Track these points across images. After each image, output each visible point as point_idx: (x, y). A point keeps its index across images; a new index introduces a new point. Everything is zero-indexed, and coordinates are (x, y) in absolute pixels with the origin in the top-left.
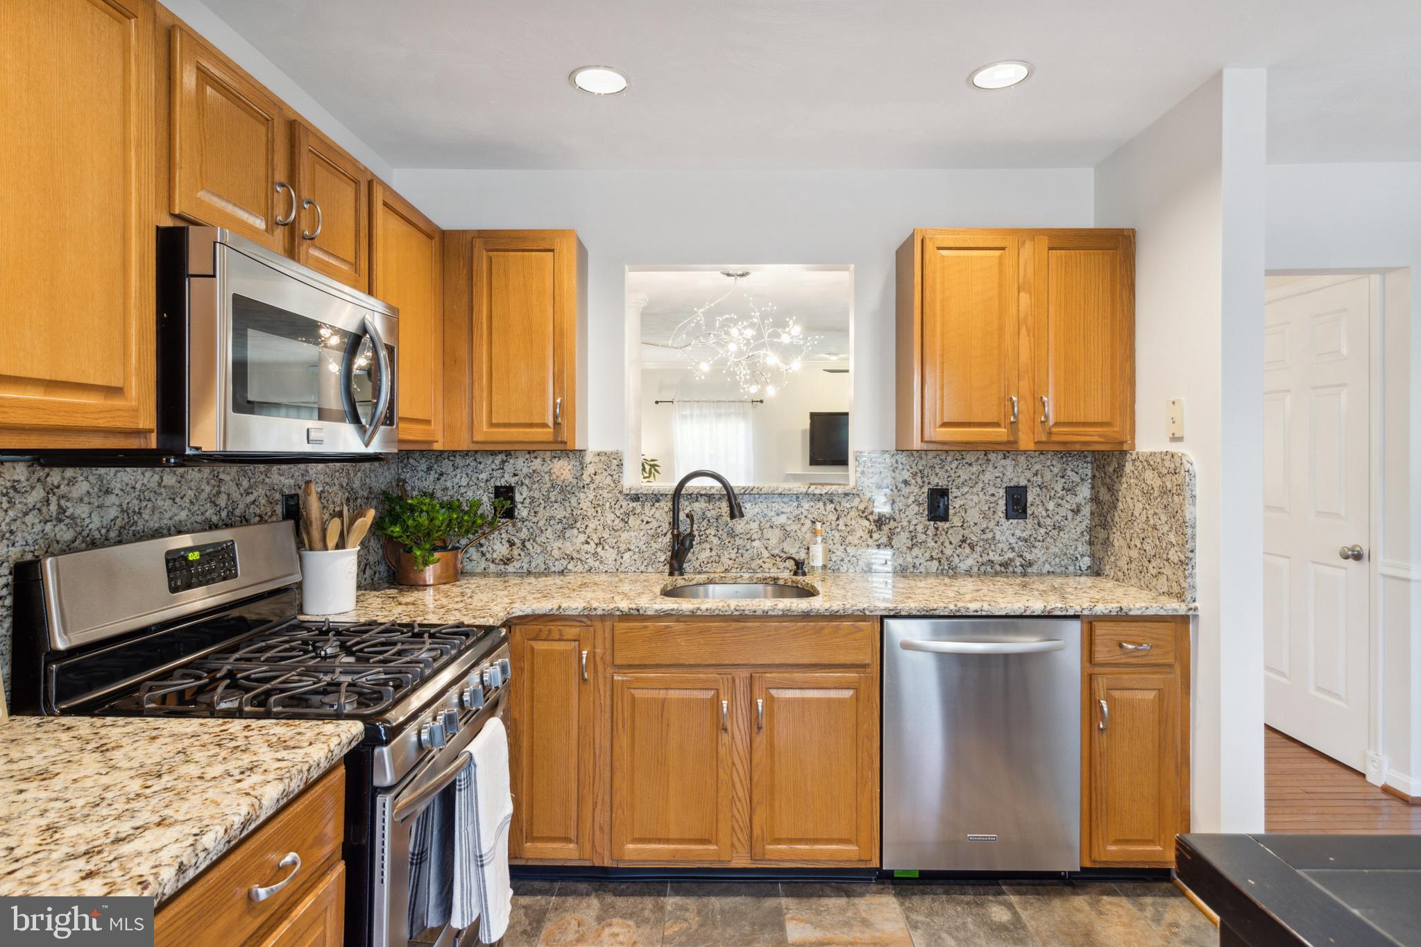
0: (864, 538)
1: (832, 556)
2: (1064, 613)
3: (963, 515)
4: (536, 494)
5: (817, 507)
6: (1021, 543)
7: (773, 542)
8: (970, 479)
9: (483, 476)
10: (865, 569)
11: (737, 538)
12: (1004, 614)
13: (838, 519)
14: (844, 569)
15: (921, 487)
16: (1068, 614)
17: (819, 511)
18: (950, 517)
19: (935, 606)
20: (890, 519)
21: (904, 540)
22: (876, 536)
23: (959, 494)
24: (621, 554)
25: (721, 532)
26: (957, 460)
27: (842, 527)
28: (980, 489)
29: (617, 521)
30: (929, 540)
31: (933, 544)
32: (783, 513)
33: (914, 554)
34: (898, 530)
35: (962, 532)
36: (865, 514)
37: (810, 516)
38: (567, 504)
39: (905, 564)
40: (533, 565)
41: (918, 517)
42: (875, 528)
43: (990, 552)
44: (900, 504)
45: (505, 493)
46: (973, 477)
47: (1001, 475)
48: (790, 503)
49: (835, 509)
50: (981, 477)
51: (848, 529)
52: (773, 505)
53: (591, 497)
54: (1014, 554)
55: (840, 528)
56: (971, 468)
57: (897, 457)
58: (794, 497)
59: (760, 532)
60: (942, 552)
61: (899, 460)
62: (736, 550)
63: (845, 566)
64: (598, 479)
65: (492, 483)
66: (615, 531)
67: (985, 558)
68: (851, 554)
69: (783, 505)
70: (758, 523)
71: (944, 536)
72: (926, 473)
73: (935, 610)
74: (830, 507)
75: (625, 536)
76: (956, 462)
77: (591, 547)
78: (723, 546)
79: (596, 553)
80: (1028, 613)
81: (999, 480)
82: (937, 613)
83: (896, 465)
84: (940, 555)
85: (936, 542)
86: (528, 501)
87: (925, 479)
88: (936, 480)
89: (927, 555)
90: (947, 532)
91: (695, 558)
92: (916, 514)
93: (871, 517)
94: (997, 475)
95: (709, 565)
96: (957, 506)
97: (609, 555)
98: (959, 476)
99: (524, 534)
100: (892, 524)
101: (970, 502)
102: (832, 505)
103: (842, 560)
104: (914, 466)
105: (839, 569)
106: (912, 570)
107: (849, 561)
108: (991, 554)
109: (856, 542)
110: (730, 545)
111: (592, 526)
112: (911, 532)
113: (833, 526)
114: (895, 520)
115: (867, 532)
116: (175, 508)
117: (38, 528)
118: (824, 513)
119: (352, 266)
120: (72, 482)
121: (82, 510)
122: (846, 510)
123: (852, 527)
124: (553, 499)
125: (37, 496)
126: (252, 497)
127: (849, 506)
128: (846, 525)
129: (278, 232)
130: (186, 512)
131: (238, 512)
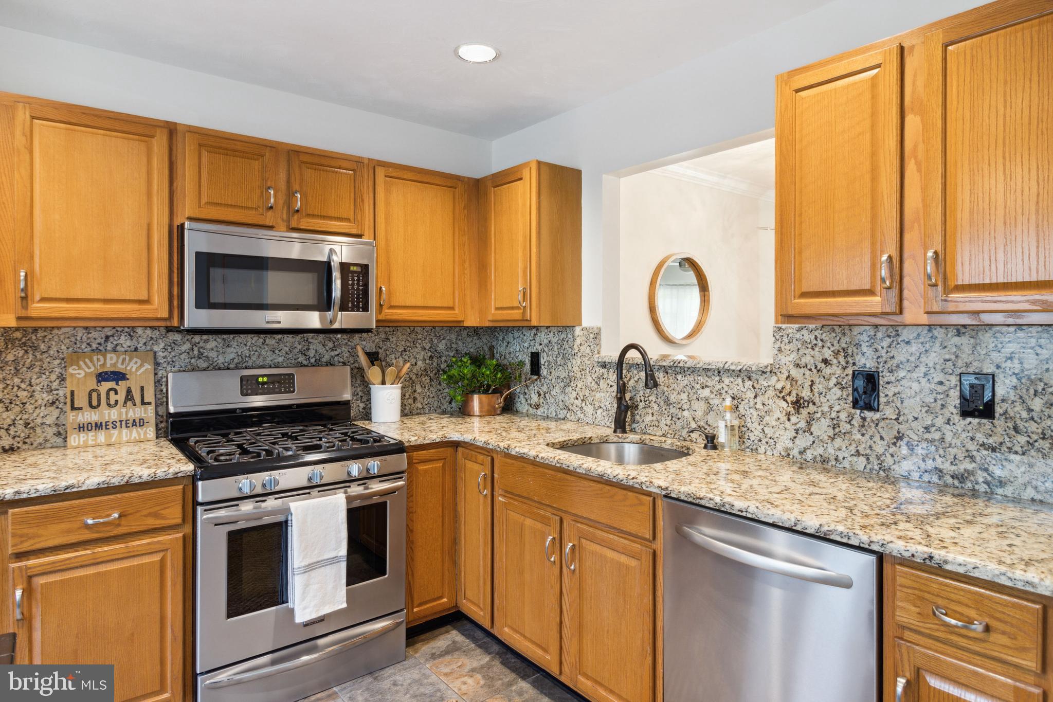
0: (782, 420)
1: (751, 434)
2: (845, 540)
3: (899, 405)
4: (551, 359)
5: (736, 383)
6: (985, 452)
7: (699, 414)
8: (908, 361)
9: (526, 345)
10: (783, 453)
11: (671, 407)
12: (771, 521)
13: (756, 397)
14: (761, 450)
15: (844, 368)
16: (850, 542)
17: (738, 388)
18: (881, 407)
19: (702, 495)
20: (809, 402)
21: (825, 428)
22: (794, 419)
23: (893, 379)
25: (659, 400)
26: (889, 336)
28: (922, 375)
29: (594, 383)
30: (855, 431)
31: (859, 436)
32: (707, 386)
33: (837, 446)
34: (818, 415)
35: (897, 427)
36: (783, 394)
37: (730, 392)
38: (566, 368)
39: (826, 455)
40: (550, 411)
41: (841, 402)
42: (793, 411)
43: (937, 457)
44: (820, 386)
45: (535, 357)
46: (912, 359)
47: (953, 357)
48: (713, 377)
49: (753, 386)
50: (923, 358)
51: (766, 408)
52: (699, 378)
53: (579, 363)
54: (974, 465)
55: (757, 406)
56: (908, 347)
57: (816, 333)
58: (716, 372)
59: (689, 403)
60: (870, 447)
61: (819, 336)
62: (670, 417)
63: (763, 447)
64: (582, 348)
65: (530, 350)
66: (593, 391)
67: (930, 464)
68: (769, 436)
69: (707, 379)
70: (687, 394)
71: (873, 429)
72: (850, 351)
73: (701, 499)
74: (748, 384)
75: (598, 395)
76: (889, 340)
77: (578, 402)
78: (661, 414)
79: (582, 407)
80: (799, 528)
81: (950, 364)
82: (703, 502)
83: (815, 342)
84: (868, 451)
85: (863, 435)
86: (546, 364)
87: (850, 359)
88: (863, 361)
89: (853, 449)
90: (877, 425)
91: (641, 421)
92: (839, 399)
93: (789, 399)
94: (947, 357)
95: (651, 428)
96: (891, 394)
97: (589, 409)
98: (893, 357)
99: (545, 388)
100: (812, 408)
101: (908, 391)
102: (750, 382)
103: (760, 440)
104: (835, 343)
105: (757, 449)
106: (834, 463)
107: (767, 443)
108: (939, 460)
109: (774, 423)
110: (666, 412)
111: (579, 386)
112: (832, 419)
113: (752, 404)
114: (814, 404)
115: (784, 412)
116: (274, 356)
117: (187, 360)
118: (742, 389)
119: (348, 220)
120: (206, 341)
121: (213, 354)
122: (763, 389)
123: (769, 407)
124: (559, 363)
125: (187, 346)
126: (336, 353)
127: (766, 385)
128: (763, 404)
129: (270, 213)
130: (283, 358)
131: (324, 360)
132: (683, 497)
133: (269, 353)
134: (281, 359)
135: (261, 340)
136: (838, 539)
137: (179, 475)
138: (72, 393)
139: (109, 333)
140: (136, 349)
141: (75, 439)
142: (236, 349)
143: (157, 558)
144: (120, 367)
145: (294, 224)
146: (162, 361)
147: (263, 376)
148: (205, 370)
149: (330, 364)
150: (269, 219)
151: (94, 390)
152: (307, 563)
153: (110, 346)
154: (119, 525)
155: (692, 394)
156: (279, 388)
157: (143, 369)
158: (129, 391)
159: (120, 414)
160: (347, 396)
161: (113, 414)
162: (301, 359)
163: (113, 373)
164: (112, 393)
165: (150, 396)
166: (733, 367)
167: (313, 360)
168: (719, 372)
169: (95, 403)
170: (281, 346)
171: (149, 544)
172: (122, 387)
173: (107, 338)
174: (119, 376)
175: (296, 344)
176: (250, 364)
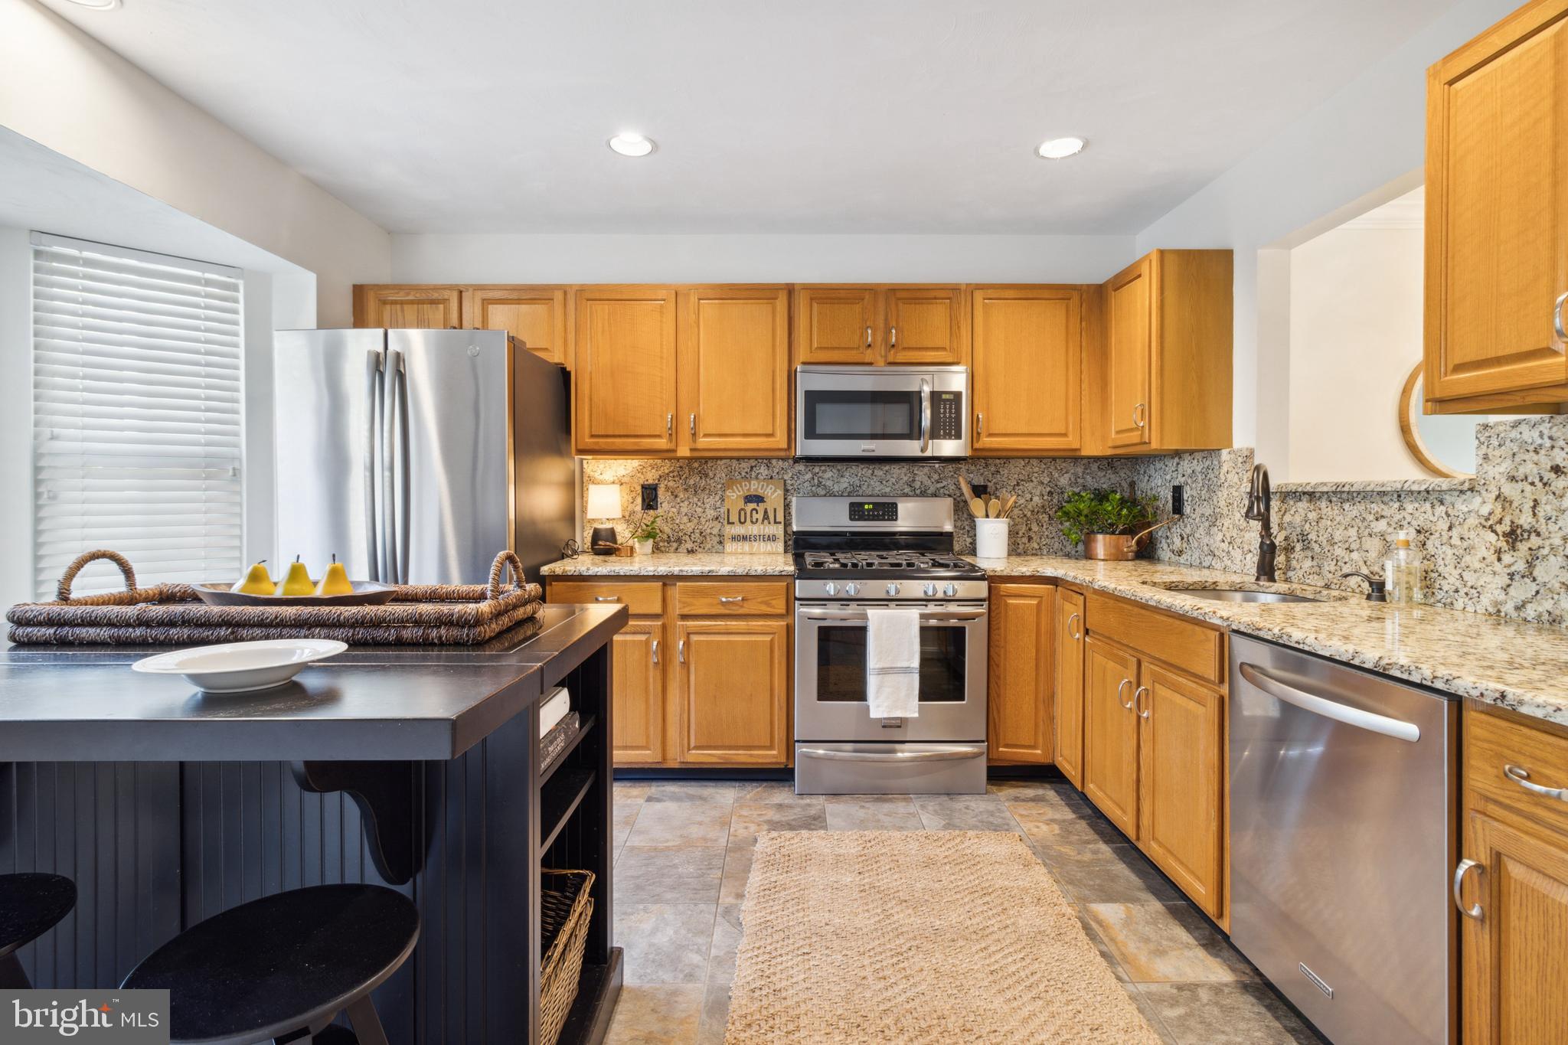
0: (1488, 561)
1: (1443, 582)
4: (1195, 493)
5: (1423, 510)
7: (1373, 555)
9: (1168, 477)
10: (1491, 610)
11: (1336, 547)
13: (1450, 528)
14: (1459, 605)
17: (1426, 516)
20: (1530, 533)
21: (1556, 571)
22: (1507, 558)
24: (1244, 554)
27: (1456, 541)
32: (1382, 517)
34: (1545, 552)
36: (1490, 522)
37: (1414, 523)
38: (1211, 502)
39: (1558, 612)
40: (1193, 558)
42: (1505, 547)
44: (1548, 507)
45: (1177, 491)
48: (1391, 504)
49: (1446, 513)
51: (1465, 544)
52: (1372, 506)
53: (1226, 495)
55: (1453, 542)
58: (1395, 496)
59: (1358, 541)
61: (1546, 432)
62: (1335, 561)
63: (1461, 601)
64: (1229, 476)
65: (1172, 484)
66: (1241, 530)
68: (1469, 584)
69: (1383, 506)
70: (1356, 529)
74: (1440, 510)
77: (1225, 546)
78: (1323, 557)
79: (1228, 552)
83: (1540, 441)
86: (1190, 499)
91: (1298, 567)
93: (1499, 529)
95: (1311, 577)
97: (1237, 554)
99: (1188, 530)
100: (1535, 541)
102: (1442, 507)
103: (1457, 591)
105: (1452, 604)
107: (1467, 594)
109: (1477, 565)
110: (1329, 554)
111: (1226, 524)
113: (1445, 539)
114: (1539, 535)
115: (1492, 549)
116: (882, 486)
117: (809, 488)
118: (1432, 518)
119: (944, 349)
120: (824, 471)
121: (829, 483)
122: (1462, 516)
123: (1470, 542)
124: (1203, 498)
125: (809, 476)
126: (942, 485)
127: (1466, 510)
128: (1462, 538)
129: (869, 351)
130: (889, 489)
131: (929, 492)
132: (1242, 629)
133: (878, 483)
134: (888, 490)
135: (870, 471)
136: (1398, 674)
137: (783, 573)
138: (728, 510)
139: (753, 464)
140: (771, 478)
141: (730, 547)
142: (850, 477)
143: (768, 638)
144: (760, 492)
145: (891, 359)
146: (790, 488)
147: (869, 504)
148: (825, 496)
149: (935, 495)
150: (868, 356)
151: (742, 509)
152: (881, 667)
153: (754, 475)
154: (742, 607)
155: (1363, 529)
156: (883, 515)
157: (776, 494)
158: (766, 512)
159: (760, 529)
160: (948, 527)
161: (753, 530)
162: (907, 490)
163: (755, 496)
164: (754, 512)
165: (780, 517)
166: (1415, 488)
167: (918, 492)
168: (1399, 496)
169: (742, 520)
170: (888, 477)
171: (762, 626)
172: (761, 508)
173: (752, 467)
174: (759, 499)
175: (903, 476)
176: (860, 493)
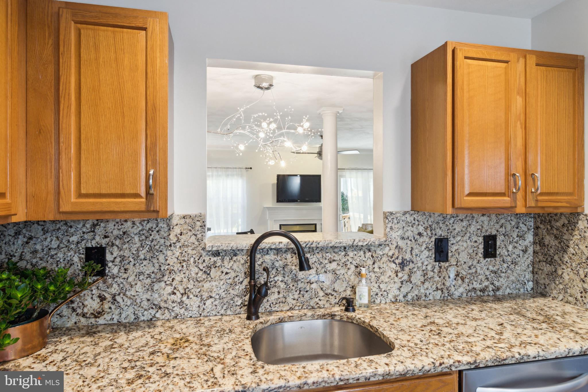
0: (392, 277)
3: (457, 256)
4: (127, 253)
5: (359, 255)
6: (492, 275)
7: (327, 284)
8: (462, 230)
9: (75, 239)
10: (393, 300)
13: (374, 263)
15: (430, 238)
17: (361, 258)
18: (449, 258)
20: (409, 262)
21: (419, 277)
22: (400, 275)
23: (455, 242)
24: (203, 301)
25: (286, 278)
26: (453, 217)
27: (377, 269)
28: (468, 238)
29: (201, 273)
30: (436, 276)
31: (438, 278)
32: (334, 260)
33: (426, 287)
34: (415, 270)
35: (457, 269)
36: (393, 259)
37: (354, 262)
38: (155, 261)
39: (420, 294)
40: (123, 316)
41: (428, 259)
42: (398, 268)
43: (474, 282)
44: (417, 250)
46: (464, 229)
47: (481, 227)
48: (340, 253)
49: (372, 256)
50: (469, 229)
51: (381, 270)
52: (327, 255)
53: (178, 254)
54: (488, 282)
55: (375, 270)
56: (462, 223)
57: (415, 216)
58: (343, 248)
60: (444, 284)
61: (416, 218)
62: (298, 292)
63: (379, 299)
64: (183, 238)
65: (83, 244)
66: (199, 282)
67: (471, 287)
68: (383, 290)
69: (334, 254)
71: (445, 273)
72: (433, 227)
74: (368, 254)
75: (207, 285)
76: (453, 219)
77: (177, 297)
78: (288, 290)
79: (182, 302)
81: (479, 231)
83: (414, 222)
84: (443, 286)
85: (440, 277)
86: (118, 260)
87: (433, 232)
88: (440, 232)
89: (434, 287)
90: (447, 270)
92: (427, 257)
93: (397, 261)
94: (478, 227)
95: (277, 305)
96: (453, 250)
97: (193, 303)
98: (455, 229)
99: (115, 289)
100: (411, 265)
101: (461, 247)
104: (426, 222)
105: (374, 301)
106: (424, 298)
107: (382, 295)
108: (475, 283)
109: (387, 280)
110: (294, 288)
111: (178, 279)
112: (423, 271)
113: (371, 269)
114: (413, 262)
115: (394, 272)
118: (364, 259)
122: (380, 257)
123: (384, 269)
124: (142, 257)
127: (382, 253)
128: (380, 268)
155: (320, 269)
166: (360, 244)
168: (345, 248)
